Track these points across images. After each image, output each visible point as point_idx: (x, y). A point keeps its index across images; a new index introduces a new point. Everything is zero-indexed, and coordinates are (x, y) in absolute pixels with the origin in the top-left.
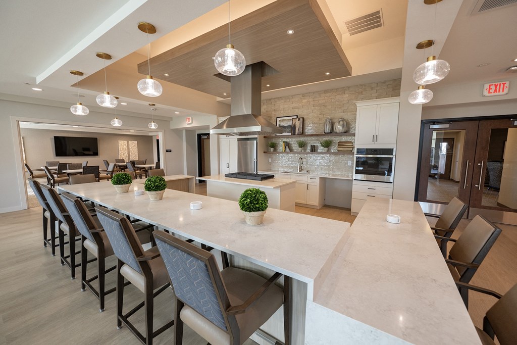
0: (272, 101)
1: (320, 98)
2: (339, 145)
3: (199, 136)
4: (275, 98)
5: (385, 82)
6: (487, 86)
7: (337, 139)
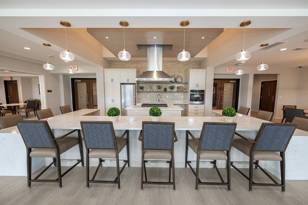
0: (140, 62)
1: (167, 65)
2: (177, 88)
3: (73, 80)
4: (141, 61)
5: (196, 61)
6: (227, 69)
7: (176, 85)
